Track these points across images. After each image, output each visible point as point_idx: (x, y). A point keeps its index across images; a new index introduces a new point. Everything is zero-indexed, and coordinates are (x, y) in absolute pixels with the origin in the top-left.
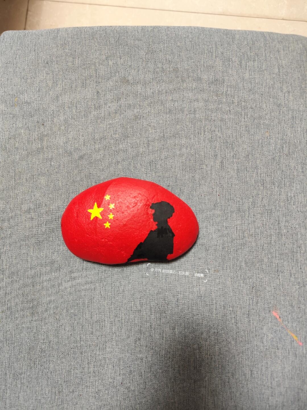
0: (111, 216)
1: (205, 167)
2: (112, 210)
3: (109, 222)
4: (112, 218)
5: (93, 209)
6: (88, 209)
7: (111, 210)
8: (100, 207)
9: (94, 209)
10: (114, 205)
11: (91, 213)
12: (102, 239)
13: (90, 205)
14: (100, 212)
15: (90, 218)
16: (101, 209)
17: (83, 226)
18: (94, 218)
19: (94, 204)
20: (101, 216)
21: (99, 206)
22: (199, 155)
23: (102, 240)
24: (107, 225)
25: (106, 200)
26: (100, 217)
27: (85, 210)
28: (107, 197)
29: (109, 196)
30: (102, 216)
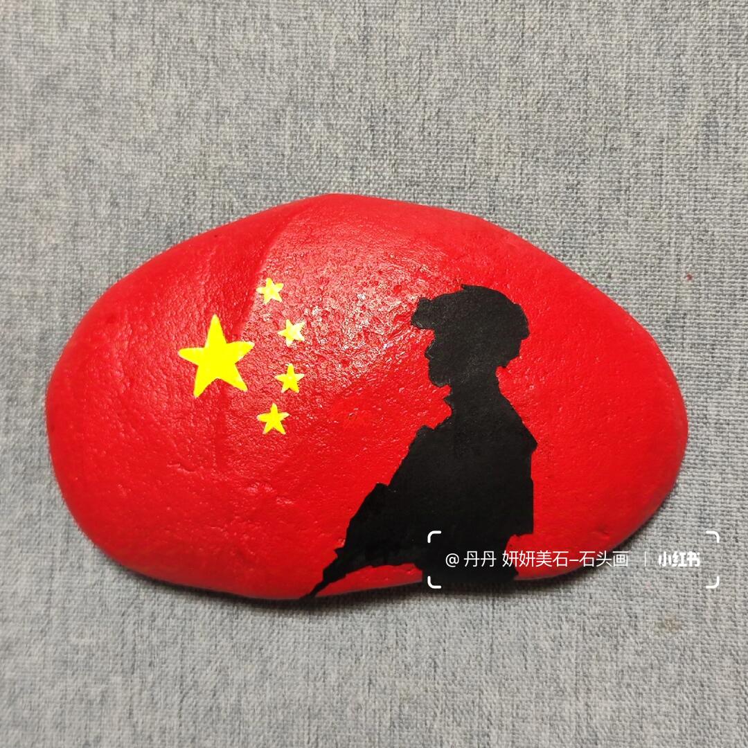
0: (290, 380)
1: (627, 141)
2: (295, 347)
3: (281, 409)
4: (296, 389)
5: (203, 346)
6: (178, 348)
7: (290, 349)
8: (237, 338)
9: (207, 345)
10: (301, 324)
11: (196, 367)
12: (249, 485)
13: (187, 328)
14: (240, 357)
15: (191, 388)
16: (243, 348)
17: (156, 426)
18: (209, 388)
19: (208, 325)
20: (243, 377)
21: (231, 335)
22: (605, 88)
23: (249, 489)
24: (273, 420)
25: (266, 302)
26: (239, 383)
27: (163, 350)
28: (270, 291)
29: (280, 287)
30: (245, 376)
